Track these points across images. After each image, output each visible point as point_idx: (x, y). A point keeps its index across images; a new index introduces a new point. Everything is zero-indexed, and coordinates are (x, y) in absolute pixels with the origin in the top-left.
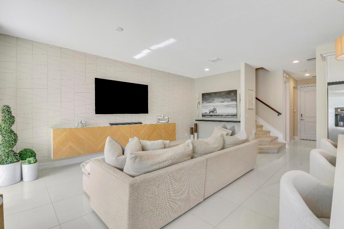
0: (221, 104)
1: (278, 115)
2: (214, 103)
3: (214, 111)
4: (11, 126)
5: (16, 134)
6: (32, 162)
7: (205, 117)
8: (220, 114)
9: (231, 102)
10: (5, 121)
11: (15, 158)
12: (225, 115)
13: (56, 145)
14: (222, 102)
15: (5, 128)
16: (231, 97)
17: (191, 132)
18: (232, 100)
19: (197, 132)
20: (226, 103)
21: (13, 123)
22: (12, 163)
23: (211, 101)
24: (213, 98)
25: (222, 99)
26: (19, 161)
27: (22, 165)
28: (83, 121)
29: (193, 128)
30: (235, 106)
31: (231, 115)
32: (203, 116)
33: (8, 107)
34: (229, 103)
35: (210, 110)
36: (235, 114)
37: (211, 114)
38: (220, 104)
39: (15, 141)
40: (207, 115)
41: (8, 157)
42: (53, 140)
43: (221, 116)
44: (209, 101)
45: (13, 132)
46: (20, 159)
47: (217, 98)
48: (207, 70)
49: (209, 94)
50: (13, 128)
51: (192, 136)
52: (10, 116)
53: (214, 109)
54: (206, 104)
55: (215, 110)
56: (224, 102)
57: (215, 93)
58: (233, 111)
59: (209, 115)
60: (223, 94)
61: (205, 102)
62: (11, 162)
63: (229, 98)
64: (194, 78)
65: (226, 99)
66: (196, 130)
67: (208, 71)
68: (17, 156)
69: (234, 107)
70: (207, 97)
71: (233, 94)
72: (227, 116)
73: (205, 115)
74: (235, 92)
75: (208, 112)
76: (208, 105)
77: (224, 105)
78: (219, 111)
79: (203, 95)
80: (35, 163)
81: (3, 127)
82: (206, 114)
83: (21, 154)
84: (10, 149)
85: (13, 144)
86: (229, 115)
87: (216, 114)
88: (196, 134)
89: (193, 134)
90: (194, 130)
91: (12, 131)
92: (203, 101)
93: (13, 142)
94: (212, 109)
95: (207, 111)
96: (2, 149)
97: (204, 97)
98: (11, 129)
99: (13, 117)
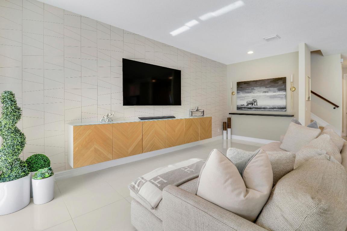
0: (264, 95)
1: (334, 108)
2: (254, 93)
3: (253, 102)
4: (16, 123)
5: (23, 134)
6: (47, 175)
7: (242, 110)
8: (262, 107)
9: (278, 92)
10: (7, 115)
11: (22, 169)
12: (269, 108)
13: (77, 149)
14: (265, 92)
15: (7, 126)
16: (277, 86)
17: (224, 128)
18: (280, 90)
19: (230, 128)
20: (270, 94)
21: (19, 117)
22: (18, 178)
23: (249, 91)
24: (252, 88)
25: (265, 88)
26: (27, 174)
27: (33, 180)
28: (110, 114)
29: (226, 122)
30: (284, 96)
31: (278, 108)
32: (238, 108)
33: (11, 94)
34: (274, 94)
35: (249, 102)
36: (283, 107)
37: (250, 106)
38: (262, 94)
39: (22, 144)
40: (245, 108)
41: (12, 170)
42: (74, 141)
43: (264, 108)
44: (246, 91)
45: (19, 131)
46: (28, 171)
47: (259, 87)
48: (250, 52)
49: (247, 83)
50: (19, 125)
51: (225, 132)
52: (15, 107)
53: (253, 100)
54: (242, 94)
55: (255, 101)
56: (268, 92)
57: (256, 82)
58: (280, 103)
59: (247, 108)
60: (266, 82)
61: (242, 92)
62: (16, 177)
63: (276, 88)
64: (227, 63)
65: (271, 89)
66: (229, 125)
67: (253, 54)
68: (24, 166)
69: (282, 98)
70: (244, 86)
71: (280, 82)
72: (273, 108)
73: (241, 108)
74: (283, 80)
75: (246, 104)
76: (246, 96)
77: (268, 96)
78: (261, 103)
79: (239, 84)
80: (50, 176)
81: (3, 124)
82: (243, 107)
83: (30, 162)
84: (15, 157)
85: (19, 150)
86: (275, 108)
87: (256, 107)
88: (229, 130)
89: (226, 130)
90: (227, 125)
91: (17, 131)
92: (239, 91)
93: (19, 147)
94: (251, 100)
95: (244, 103)
96: (3, 157)
97: (240, 86)
98: (16, 127)
99: (19, 109)
